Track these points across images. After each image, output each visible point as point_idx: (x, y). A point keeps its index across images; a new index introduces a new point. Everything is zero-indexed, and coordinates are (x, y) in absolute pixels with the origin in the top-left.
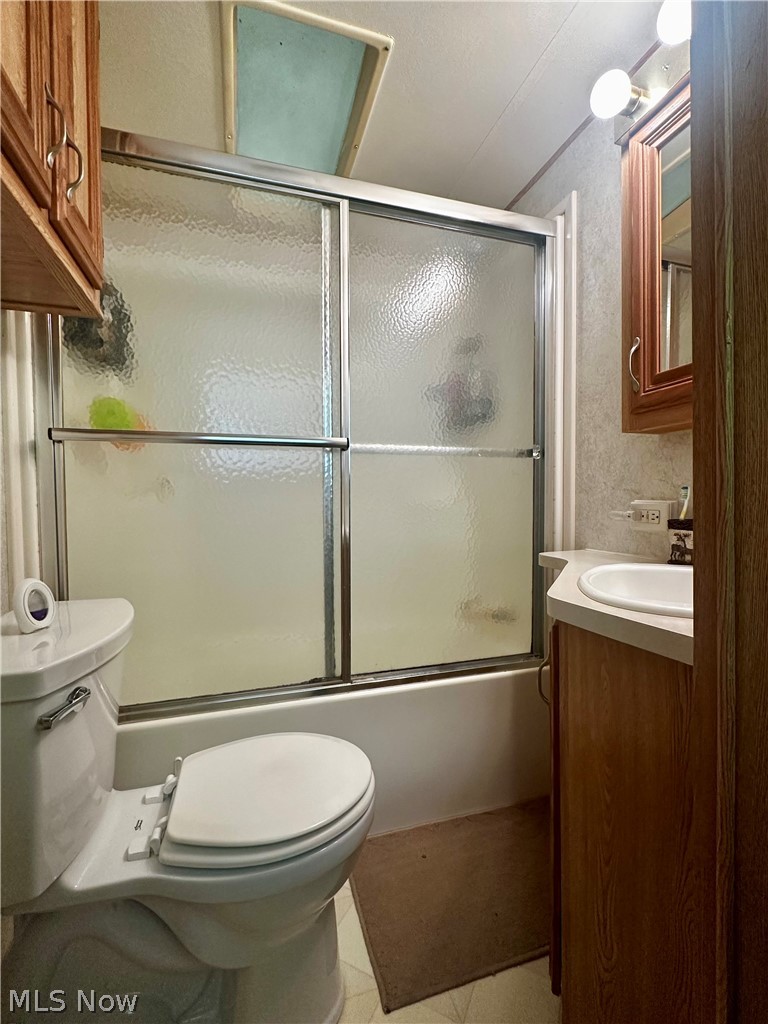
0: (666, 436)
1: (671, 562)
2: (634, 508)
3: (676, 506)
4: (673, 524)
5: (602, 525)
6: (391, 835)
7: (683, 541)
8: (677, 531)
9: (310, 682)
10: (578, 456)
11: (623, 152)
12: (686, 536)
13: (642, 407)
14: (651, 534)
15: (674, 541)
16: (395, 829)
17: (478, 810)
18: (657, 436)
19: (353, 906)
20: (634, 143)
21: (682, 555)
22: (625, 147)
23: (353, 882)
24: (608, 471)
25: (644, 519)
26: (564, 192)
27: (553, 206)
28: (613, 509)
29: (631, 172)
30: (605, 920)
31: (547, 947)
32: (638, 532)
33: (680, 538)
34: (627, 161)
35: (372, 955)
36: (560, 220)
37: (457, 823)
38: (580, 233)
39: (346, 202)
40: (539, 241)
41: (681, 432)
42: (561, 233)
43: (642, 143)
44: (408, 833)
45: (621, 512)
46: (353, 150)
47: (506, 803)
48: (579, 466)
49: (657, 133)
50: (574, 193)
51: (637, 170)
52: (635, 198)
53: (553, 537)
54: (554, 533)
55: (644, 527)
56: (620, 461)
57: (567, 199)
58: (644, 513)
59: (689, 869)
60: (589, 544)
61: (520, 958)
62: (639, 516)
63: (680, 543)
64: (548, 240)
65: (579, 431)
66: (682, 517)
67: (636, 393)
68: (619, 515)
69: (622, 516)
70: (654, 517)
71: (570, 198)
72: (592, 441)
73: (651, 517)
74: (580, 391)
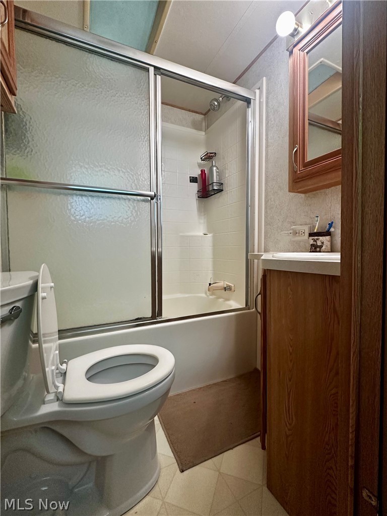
0: (307, 195)
1: (310, 252)
2: (292, 229)
3: (312, 227)
4: (311, 235)
5: (277, 240)
6: (177, 395)
7: (316, 242)
8: (313, 238)
9: (135, 320)
10: (266, 208)
11: (290, 55)
12: (317, 239)
13: (298, 178)
14: (300, 242)
15: (312, 242)
16: (179, 392)
17: (219, 380)
18: (303, 195)
19: (161, 428)
20: (296, 50)
21: (315, 248)
22: (291, 53)
23: (160, 417)
24: (280, 214)
25: (297, 234)
26: (259, 77)
27: (254, 84)
28: (282, 231)
29: (294, 65)
30: (289, 407)
31: (259, 433)
32: (294, 241)
33: (315, 241)
34: (292, 60)
35: (172, 448)
36: (257, 91)
37: (209, 387)
38: (267, 98)
39: (153, 68)
40: (248, 101)
41: (315, 192)
42: (258, 98)
43: (299, 50)
44: (186, 393)
45: (287, 232)
46: (154, 44)
47: (232, 376)
48: (266, 212)
49: (307, 45)
50: (264, 78)
51: (297, 64)
52: (296, 78)
53: (254, 247)
54: (254, 245)
55: (298, 238)
56: (286, 208)
57: (261, 81)
58: (298, 232)
59: (330, 372)
60: (271, 250)
61: (243, 441)
62: (295, 233)
63: (315, 243)
64: (252, 101)
65: (266, 196)
66: (315, 231)
67: (296, 172)
68: (286, 233)
69: (288, 233)
70: (302, 233)
71: (263, 81)
72: (272, 200)
73: (301, 233)
74: (267, 176)
